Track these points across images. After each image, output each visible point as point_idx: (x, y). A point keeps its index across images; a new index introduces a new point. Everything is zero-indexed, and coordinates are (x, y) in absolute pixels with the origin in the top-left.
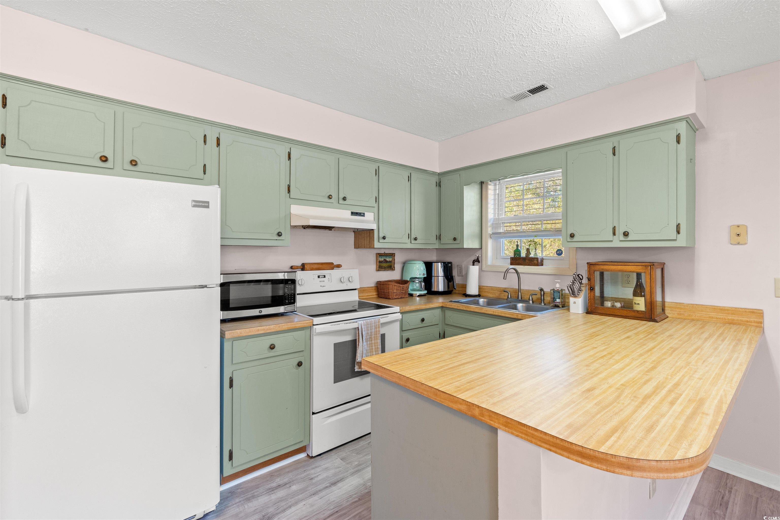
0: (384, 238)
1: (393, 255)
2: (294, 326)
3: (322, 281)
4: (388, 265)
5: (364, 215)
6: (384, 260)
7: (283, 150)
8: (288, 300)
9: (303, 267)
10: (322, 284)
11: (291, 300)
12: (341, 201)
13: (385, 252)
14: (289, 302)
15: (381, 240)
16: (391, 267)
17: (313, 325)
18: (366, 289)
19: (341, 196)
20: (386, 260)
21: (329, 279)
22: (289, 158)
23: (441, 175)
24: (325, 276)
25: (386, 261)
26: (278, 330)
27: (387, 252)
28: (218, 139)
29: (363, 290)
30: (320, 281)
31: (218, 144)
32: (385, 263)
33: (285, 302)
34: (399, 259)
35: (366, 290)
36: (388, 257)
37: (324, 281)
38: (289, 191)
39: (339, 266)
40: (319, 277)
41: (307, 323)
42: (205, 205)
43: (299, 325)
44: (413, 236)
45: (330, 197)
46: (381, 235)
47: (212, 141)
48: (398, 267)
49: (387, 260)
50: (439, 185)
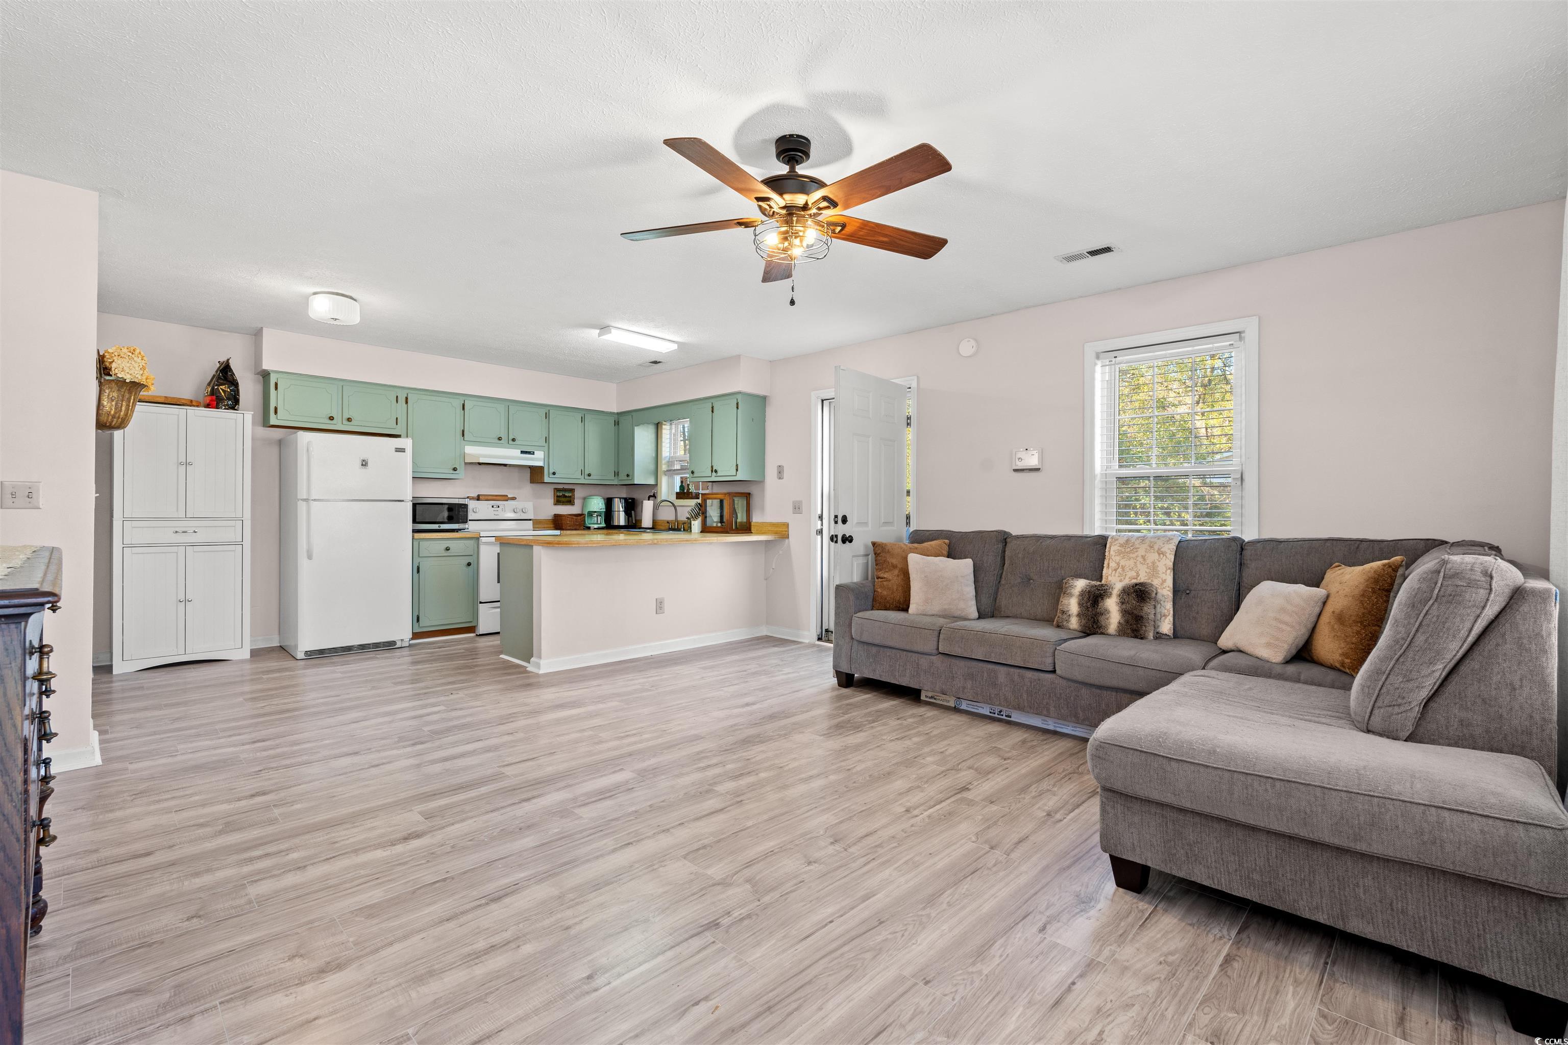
0: (554, 473)
1: (572, 490)
4: (567, 500)
5: (533, 454)
6: (562, 494)
7: (458, 403)
9: (478, 498)
10: (496, 513)
12: (511, 442)
13: (563, 487)
15: (551, 476)
16: (570, 501)
19: (511, 437)
21: (502, 509)
22: (464, 409)
23: (620, 414)
24: (498, 507)
25: (565, 496)
26: (451, 540)
27: (566, 487)
28: (407, 398)
30: (494, 511)
31: (407, 402)
32: (563, 497)
34: (579, 494)
36: (566, 492)
37: (497, 511)
38: (463, 435)
39: (514, 499)
40: (492, 507)
41: (476, 535)
42: (402, 450)
44: (587, 472)
45: (500, 438)
46: (551, 471)
47: (402, 400)
48: (577, 502)
49: (566, 494)
50: (617, 423)
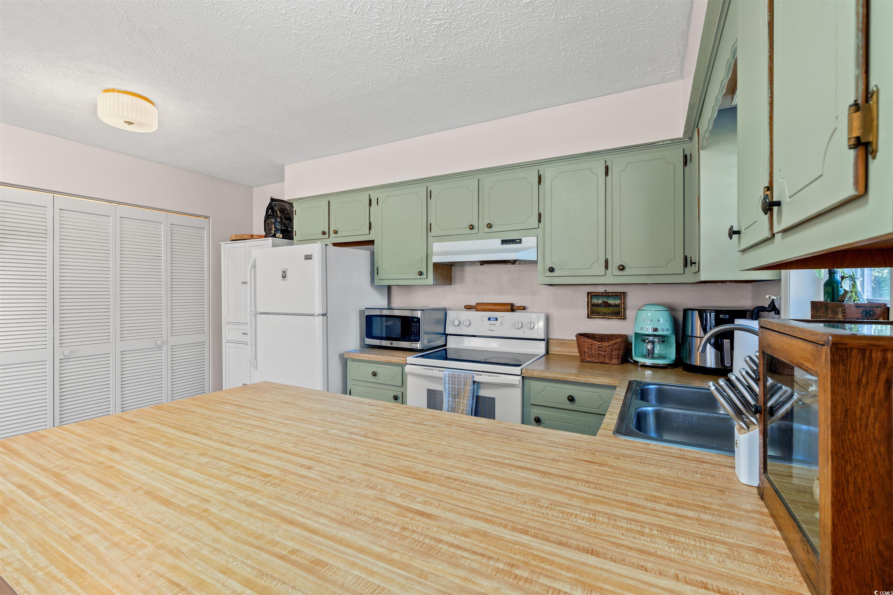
0: (551, 270)
1: (622, 295)
2: (390, 360)
3: (492, 325)
4: (613, 311)
5: (520, 241)
6: (604, 302)
8: (414, 337)
9: (476, 308)
10: (492, 328)
11: (416, 337)
12: (486, 230)
13: (606, 291)
14: (414, 339)
15: (548, 274)
16: (618, 314)
17: (407, 364)
18: (566, 342)
19: (484, 223)
20: (607, 303)
21: (501, 322)
22: (430, 197)
24: (497, 319)
25: (607, 305)
26: (377, 360)
27: (610, 290)
28: (378, 199)
29: (563, 343)
30: (490, 324)
31: (378, 204)
32: (605, 307)
33: (412, 338)
34: (633, 301)
35: (567, 344)
36: (611, 299)
37: (495, 325)
38: (429, 230)
39: (522, 308)
40: (489, 319)
41: (402, 360)
42: (310, 257)
43: (394, 360)
44: (617, 264)
45: (472, 227)
46: (547, 266)
47: (374, 202)
48: (630, 314)
49: (610, 302)
50: (688, 159)
